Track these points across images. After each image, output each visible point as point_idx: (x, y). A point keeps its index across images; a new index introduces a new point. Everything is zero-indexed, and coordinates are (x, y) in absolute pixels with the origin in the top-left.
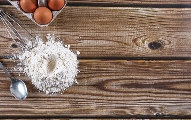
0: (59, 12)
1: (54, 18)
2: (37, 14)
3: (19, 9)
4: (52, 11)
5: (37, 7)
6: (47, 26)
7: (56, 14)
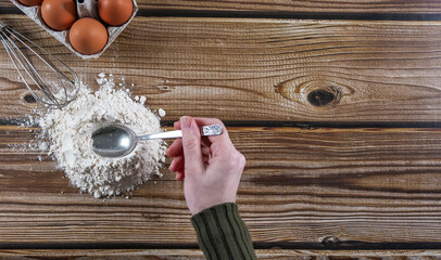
0: (122, 28)
1: (112, 40)
2: (75, 31)
3: (38, 22)
4: (107, 25)
5: (77, 18)
6: (96, 56)
7: (115, 32)
